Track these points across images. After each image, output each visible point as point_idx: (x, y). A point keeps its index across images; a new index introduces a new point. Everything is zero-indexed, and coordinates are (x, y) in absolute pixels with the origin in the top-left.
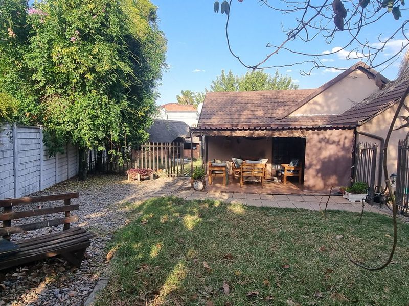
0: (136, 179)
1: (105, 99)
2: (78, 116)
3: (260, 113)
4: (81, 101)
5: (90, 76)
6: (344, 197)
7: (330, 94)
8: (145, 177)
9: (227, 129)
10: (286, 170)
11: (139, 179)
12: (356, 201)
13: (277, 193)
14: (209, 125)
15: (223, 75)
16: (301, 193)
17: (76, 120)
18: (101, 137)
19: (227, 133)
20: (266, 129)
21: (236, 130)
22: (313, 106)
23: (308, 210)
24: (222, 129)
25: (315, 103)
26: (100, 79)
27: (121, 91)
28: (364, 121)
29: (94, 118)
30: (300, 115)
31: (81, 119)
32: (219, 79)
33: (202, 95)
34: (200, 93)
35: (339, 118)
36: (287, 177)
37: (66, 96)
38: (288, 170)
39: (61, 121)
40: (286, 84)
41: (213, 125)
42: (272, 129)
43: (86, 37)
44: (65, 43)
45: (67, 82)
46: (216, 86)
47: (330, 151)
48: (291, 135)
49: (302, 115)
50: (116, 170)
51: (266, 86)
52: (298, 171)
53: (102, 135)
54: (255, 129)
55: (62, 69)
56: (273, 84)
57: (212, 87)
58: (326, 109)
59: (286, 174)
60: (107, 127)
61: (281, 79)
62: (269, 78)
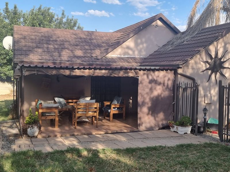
6: (172, 130)
7: (139, 41)
9: (67, 68)
10: (112, 108)
12: (185, 133)
15: (7, 8)
21: (75, 69)
22: (127, 50)
24: (61, 68)
25: (128, 48)
28: (183, 64)
36: (113, 114)
38: (114, 108)
47: (158, 91)
48: (126, 75)
52: (122, 108)
61: (68, 20)
62: (56, 17)
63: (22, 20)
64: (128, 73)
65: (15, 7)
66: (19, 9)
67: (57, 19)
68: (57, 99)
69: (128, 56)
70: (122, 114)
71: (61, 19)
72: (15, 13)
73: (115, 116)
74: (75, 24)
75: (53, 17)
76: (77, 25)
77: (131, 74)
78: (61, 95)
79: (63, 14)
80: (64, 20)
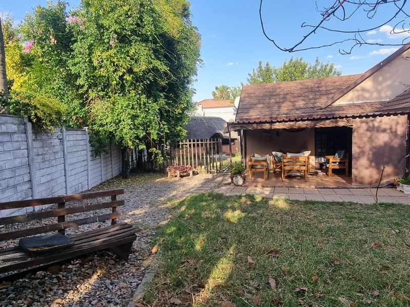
0: (176, 176)
1: (143, 98)
2: (119, 117)
3: (300, 104)
4: (122, 102)
5: (128, 77)
6: (398, 189)
7: (381, 78)
8: (185, 174)
9: (266, 122)
10: (330, 163)
11: (178, 176)
13: (323, 187)
14: (247, 119)
15: (260, 67)
16: (349, 186)
17: (117, 121)
18: (142, 135)
19: (267, 126)
20: (308, 120)
21: (275, 122)
22: (360, 93)
23: (357, 204)
25: (363, 90)
26: (138, 79)
27: (158, 90)
29: (134, 117)
30: (344, 103)
31: (122, 119)
32: (256, 71)
33: (238, 89)
34: (236, 87)
35: (390, 104)
36: (333, 169)
37: (107, 98)
38: (333, 162)
39: (104, 122)
40: (327, 71)
41: (251, 119)
42: (314, 120)
43: (123, 39)
44: (104, 47)
45: (108, 85)
46: (252, 79)
48: (336, 125)
49: (347, 103)
50: (156, 167)
51: (306, 75)
52: (344, 163)
53: (142, 134)
54: (296, 120)
55: (103, 72)
56: (313, 72)
57: (248, 80)
58: (375, 95)
59: (331, 166)
60: (146, 126)
61: (322, 67)
62: (308, 66)
63: (274, 76)
64: (337, 122)
65: (267, 65)
66: (272, 66)
67: (310, 68)
68: (274, 153)
69: (363, 102)
70: (345, 169)
71: (315, 67)
72: (268, 70)
73: (335, 171)
74: (331, 70)
75: (306, 67)
76: (333, 71)
77: (341, 123)
78: (280, 150)
79: (317, 61)
80: (318, 68)
